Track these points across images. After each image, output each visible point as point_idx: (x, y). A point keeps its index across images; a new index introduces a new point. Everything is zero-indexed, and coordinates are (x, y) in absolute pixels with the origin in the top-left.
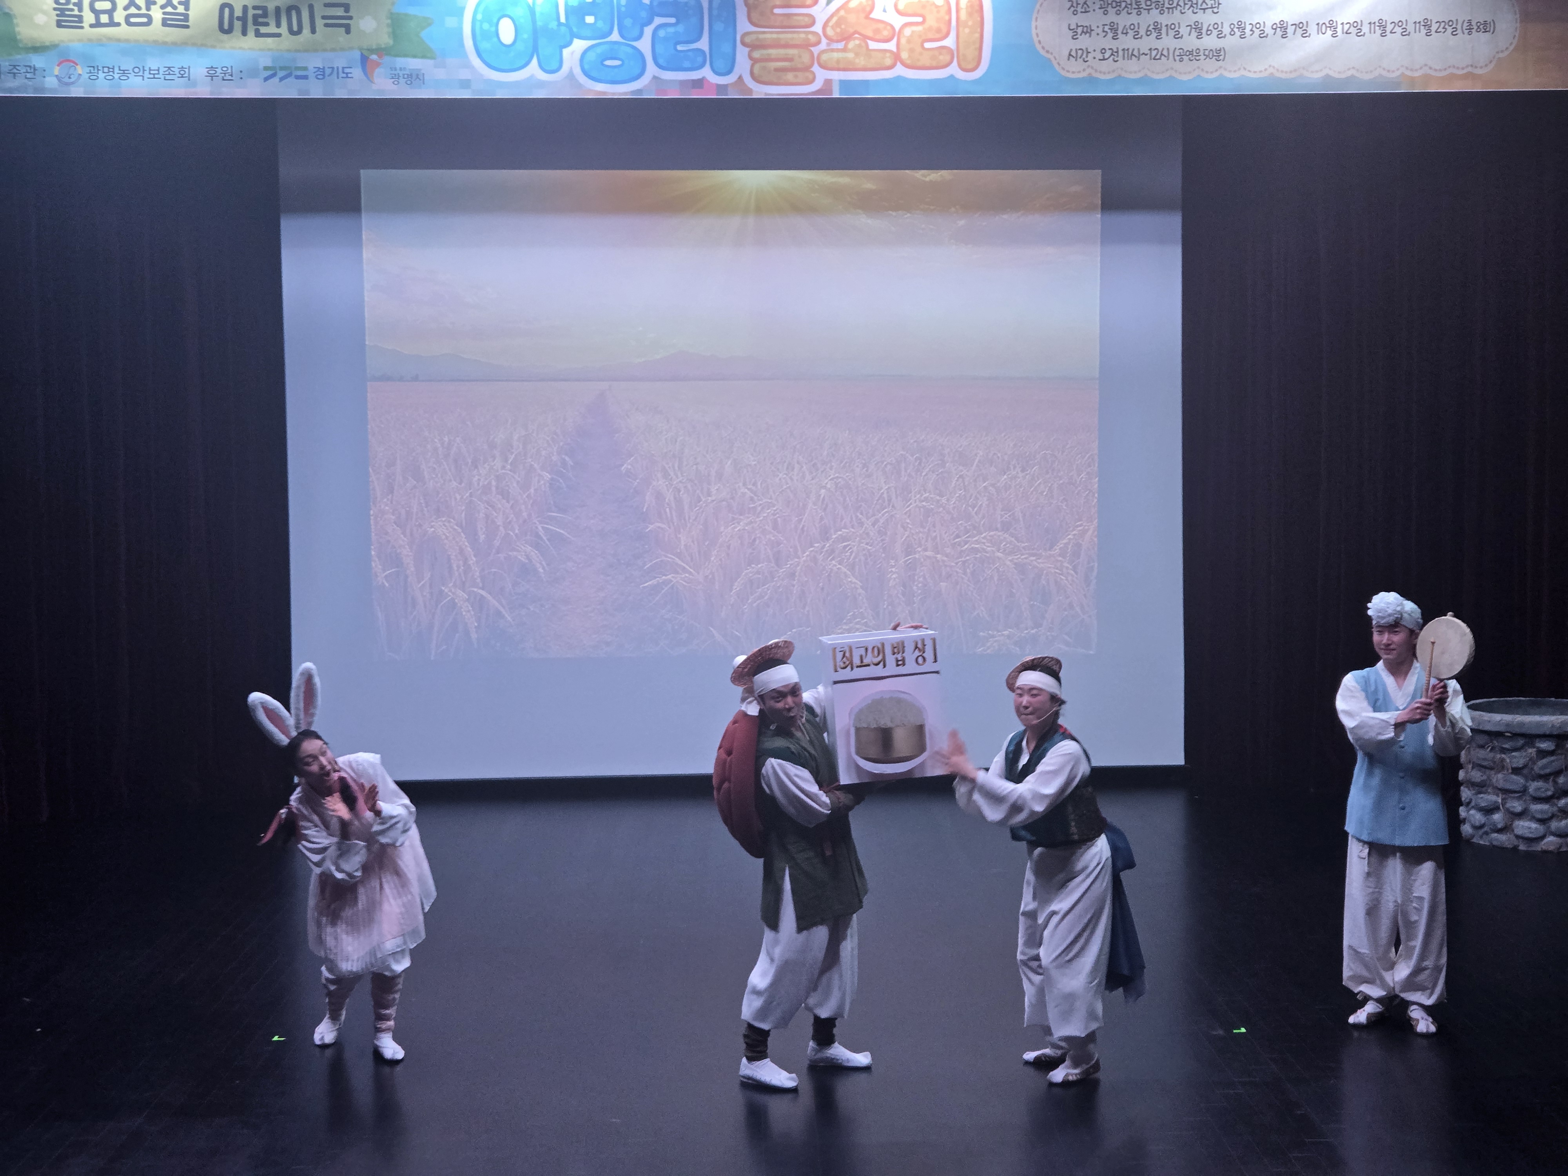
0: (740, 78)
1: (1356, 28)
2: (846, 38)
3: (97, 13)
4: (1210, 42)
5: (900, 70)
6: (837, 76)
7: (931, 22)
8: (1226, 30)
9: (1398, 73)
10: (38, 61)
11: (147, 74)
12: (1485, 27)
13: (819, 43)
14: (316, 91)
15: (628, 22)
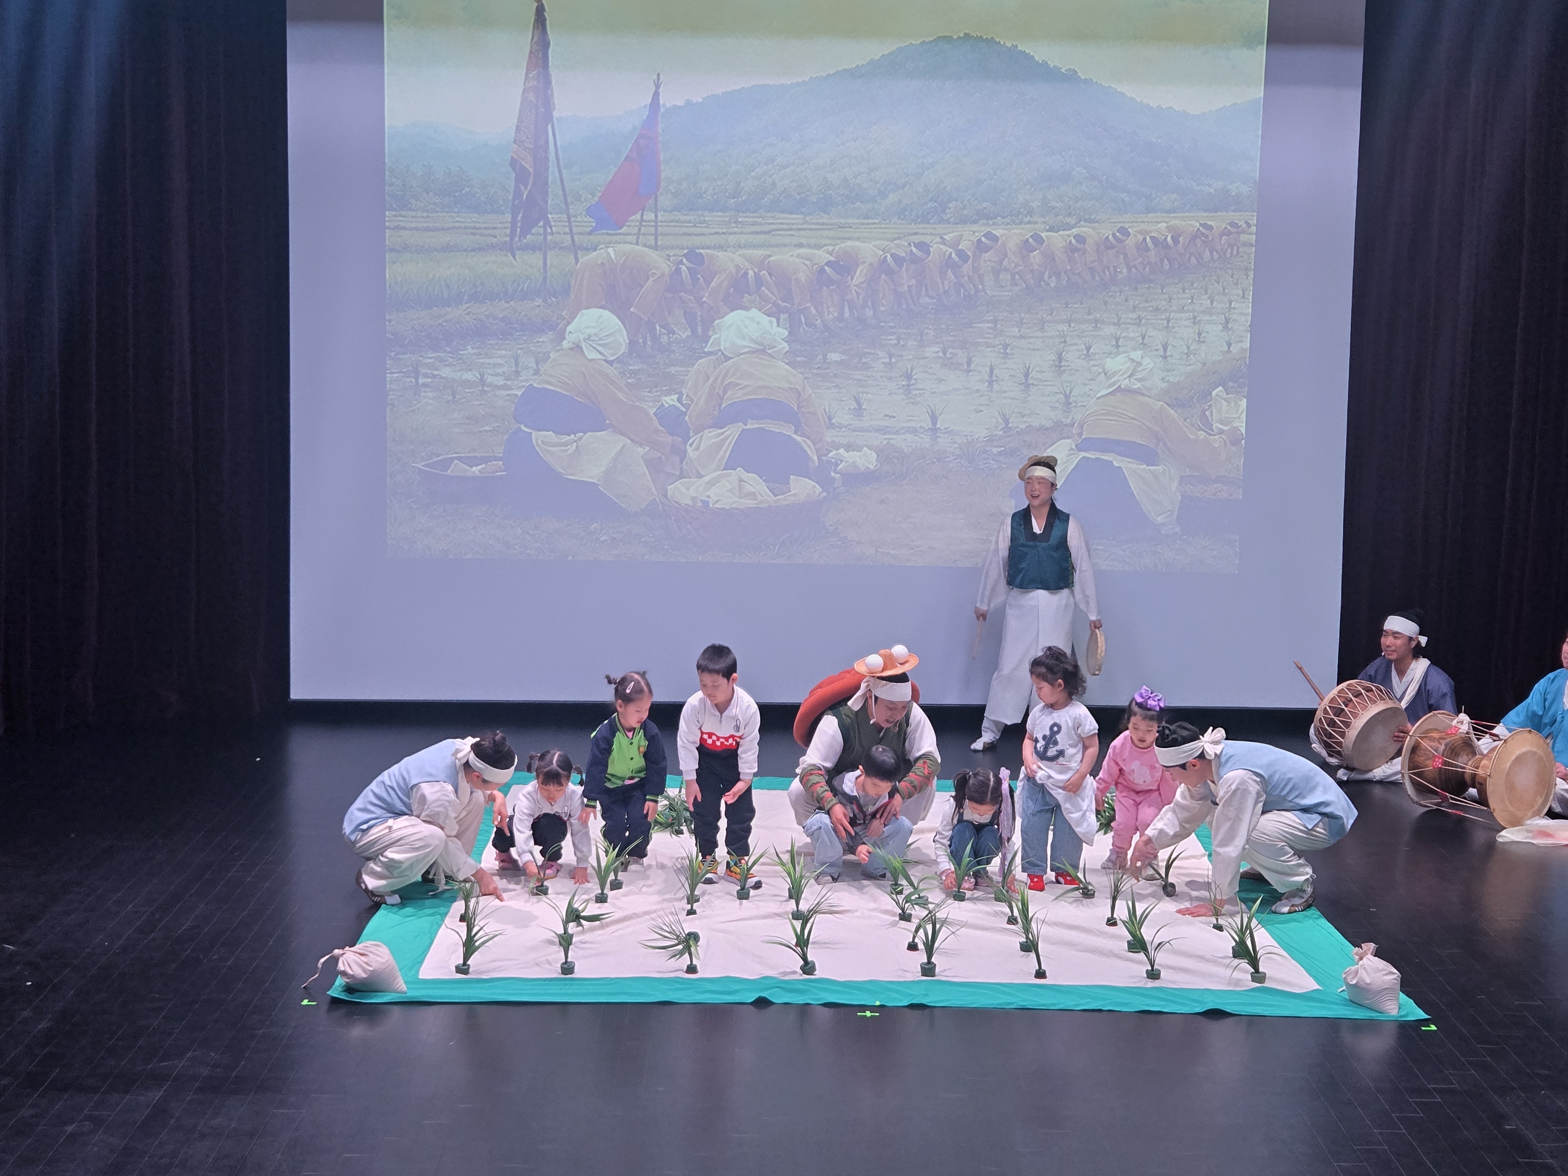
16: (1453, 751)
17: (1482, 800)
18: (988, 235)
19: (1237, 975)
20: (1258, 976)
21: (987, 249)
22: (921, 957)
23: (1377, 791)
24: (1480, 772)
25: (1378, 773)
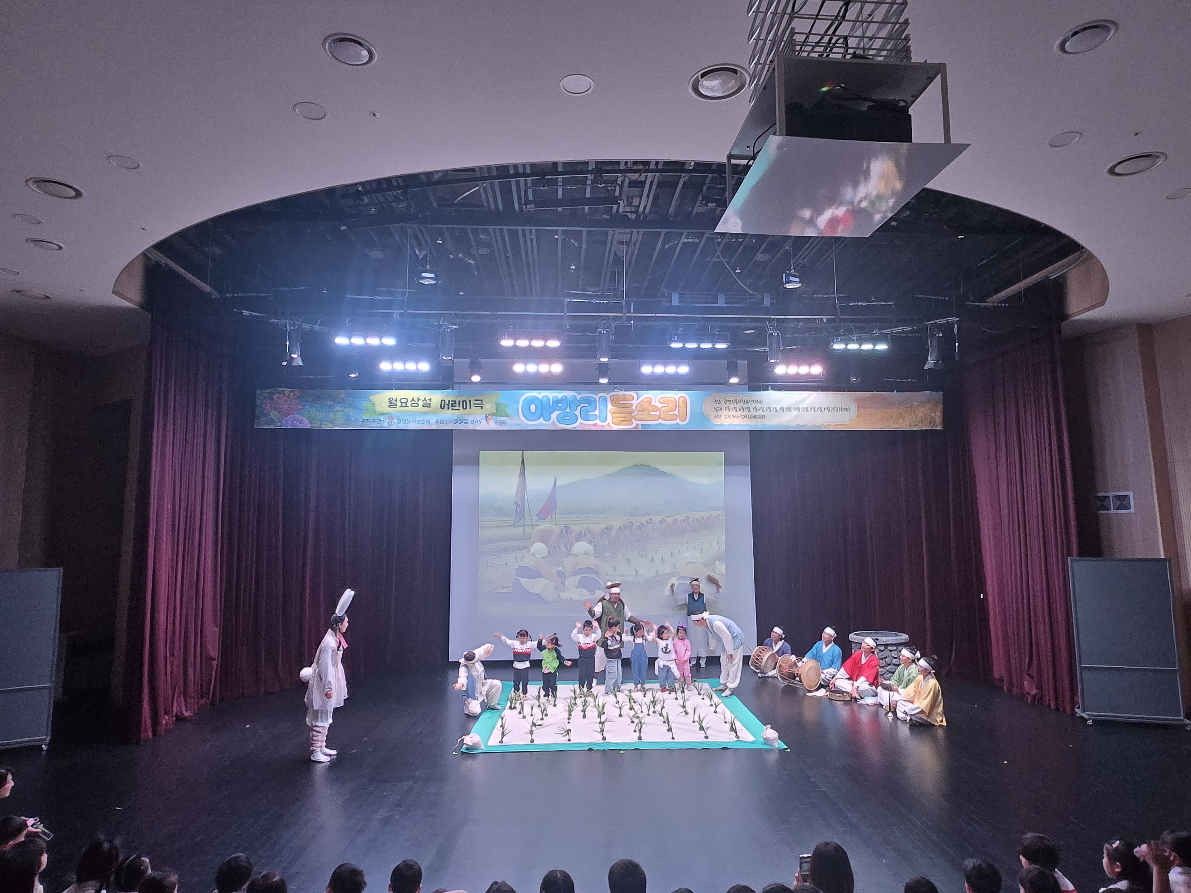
0: (609, 423)
1: (806, 409)
2: (643, 411)
3: (402, 403)
4: (760, 413)
5: (660, 421)
6: (640, 423)
7: (671, 406)
8: (765, 409)
9: (820, 424)
10: (382, 418)
11: (416, 422)
12: (847, 410)
13: (634, 412)
14: (471, 427)
15: (572, 405)
16: (791, 666)
17: (801, 681)
18: (650, 519)
19: (731, 736)
20: (737, 737)
21: (649, 523)
22: (637, 734)
23: (770, 679)
24: (799, 673)
25: (770, 674)
